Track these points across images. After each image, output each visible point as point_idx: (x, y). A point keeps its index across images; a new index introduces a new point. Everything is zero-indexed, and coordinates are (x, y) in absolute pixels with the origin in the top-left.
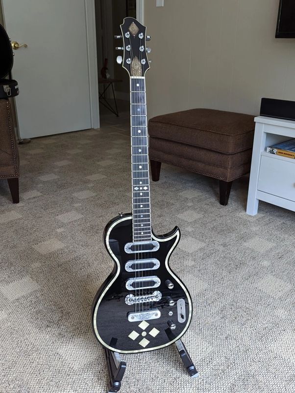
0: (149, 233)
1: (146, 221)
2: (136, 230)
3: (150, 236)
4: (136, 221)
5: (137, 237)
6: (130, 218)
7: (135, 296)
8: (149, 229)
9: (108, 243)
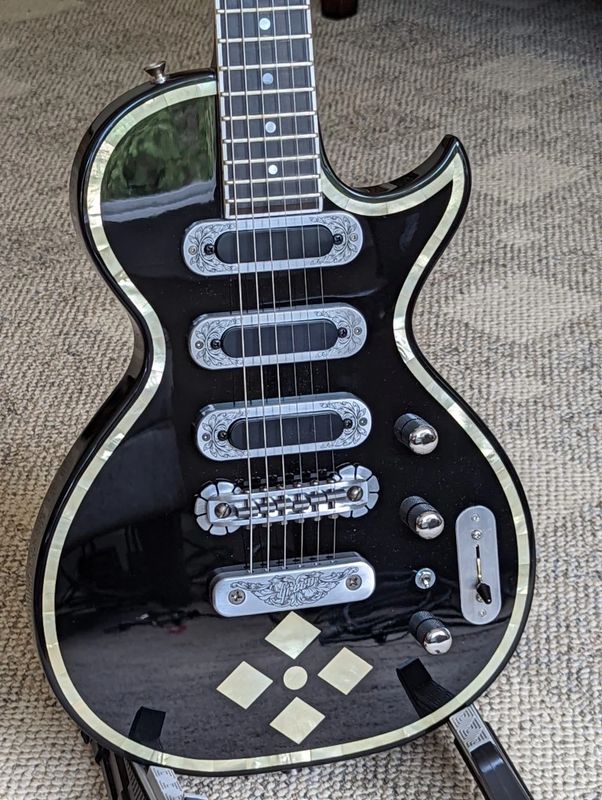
0: (309, 167)
1: (288, 102)
2: (243, 151)
3: (312, 186)
4: (240, 106)
5: (246, 191)
6: (206, 88)
7: (244, 489)
8: (308, 146)
9: (96, 222)
